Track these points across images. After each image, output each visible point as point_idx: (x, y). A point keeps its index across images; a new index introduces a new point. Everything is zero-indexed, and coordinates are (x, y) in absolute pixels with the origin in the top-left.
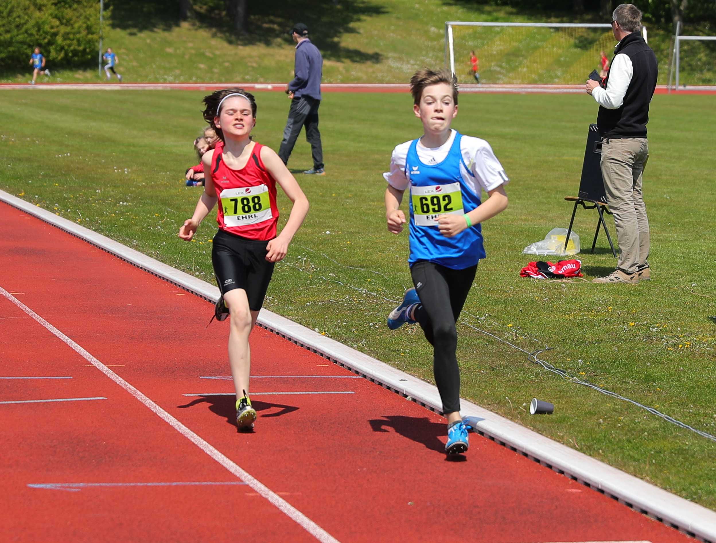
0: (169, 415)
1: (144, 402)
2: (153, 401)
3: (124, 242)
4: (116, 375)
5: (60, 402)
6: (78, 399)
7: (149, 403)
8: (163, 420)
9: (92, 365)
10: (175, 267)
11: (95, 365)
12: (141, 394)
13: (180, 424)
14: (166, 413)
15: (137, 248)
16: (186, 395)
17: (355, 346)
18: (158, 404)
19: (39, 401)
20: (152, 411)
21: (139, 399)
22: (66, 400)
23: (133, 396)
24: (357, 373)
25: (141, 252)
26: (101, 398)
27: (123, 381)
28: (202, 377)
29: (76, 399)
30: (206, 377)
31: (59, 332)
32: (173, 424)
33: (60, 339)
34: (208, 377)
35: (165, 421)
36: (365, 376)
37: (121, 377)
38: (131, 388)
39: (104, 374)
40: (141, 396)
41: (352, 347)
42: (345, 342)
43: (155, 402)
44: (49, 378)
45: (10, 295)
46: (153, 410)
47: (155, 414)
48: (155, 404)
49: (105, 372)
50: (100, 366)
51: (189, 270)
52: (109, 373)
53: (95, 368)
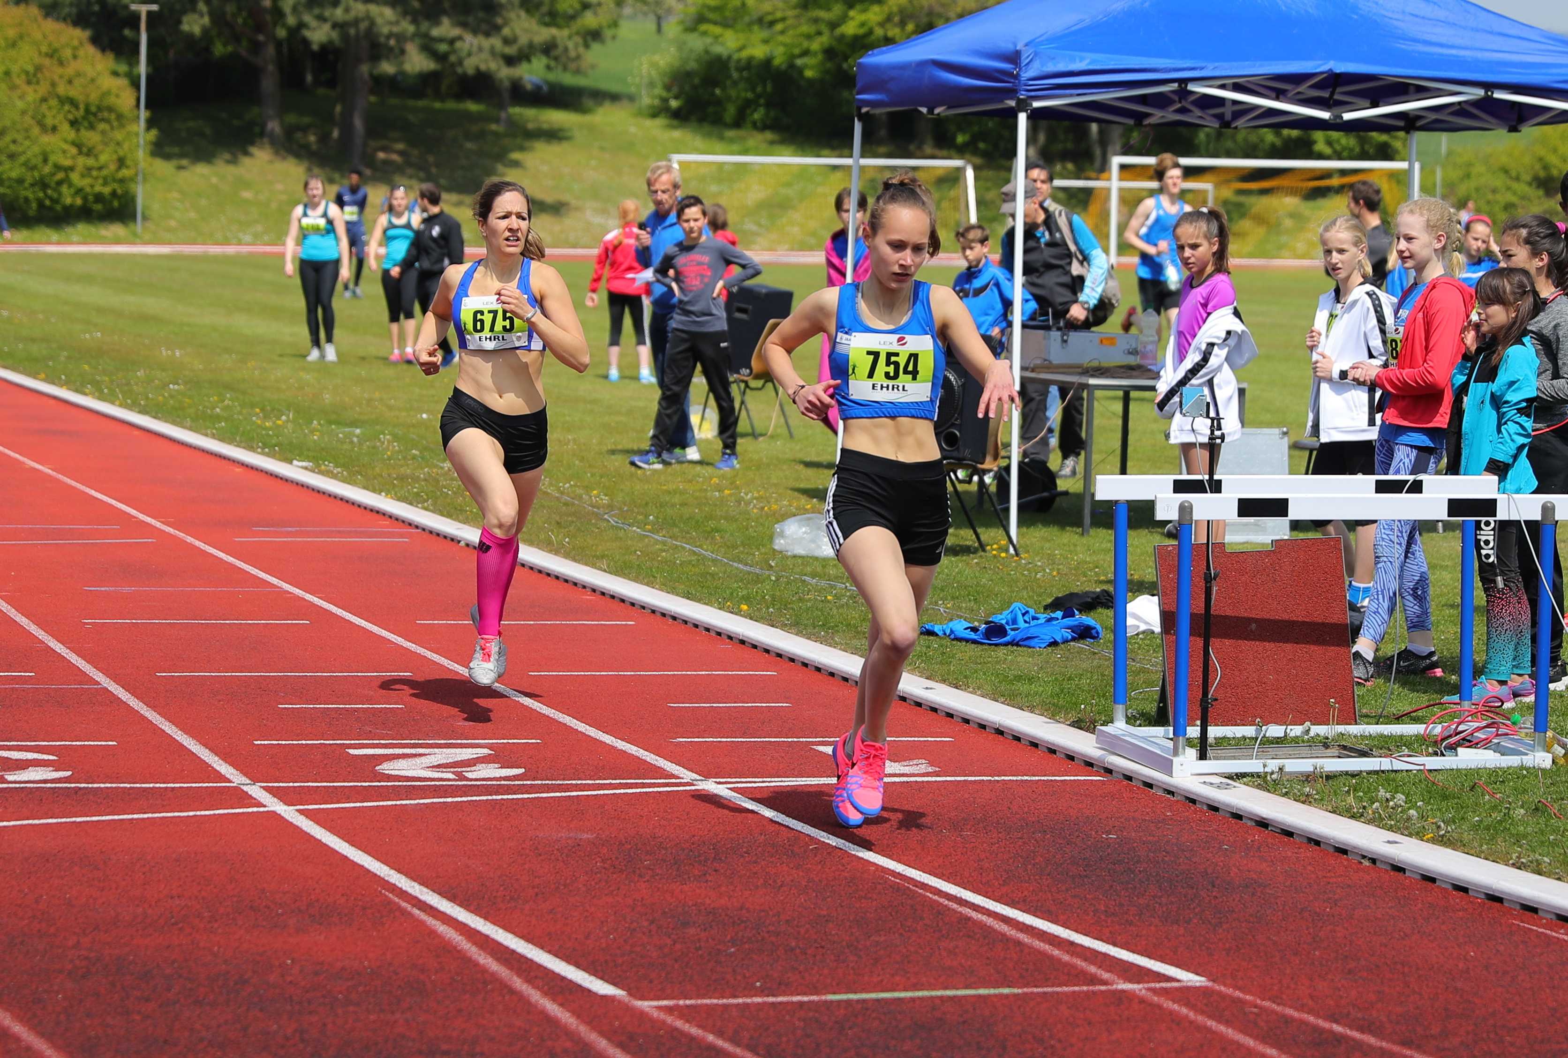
1: (193, 543)
2: (202, 543)
3: (174, 423)
4: (163, 525)
6: (125, 541)
7: (197, 543)
9: (140, 519)
11: (144, 519)
15: (190, 429)
16: (237, 540)
17: (420, 505)
18: (207, 545)
19: (88, 542)
20: (200, 548)
21: (188, 541)
22: (113, 541)
23: (181, 539)
24: (417, 527)
26: (151, 540)
27: (173, 530)
28: (256, 528)
31: (104, 496)
32: (221, 557)
33: (104, 501)
34: (261, 529)
36: (424, 530)
37: (171, 528)
38: (181, 535)
40: (189, 539)
41: (417, 507)
42: (411, 504)
43: (205, 543)
46: (202, 548)
48: (204, 545)
49: (153, 524)
50: (149, 520)
51: (251, 448)
52: (158, 525)
53: (143, 521)
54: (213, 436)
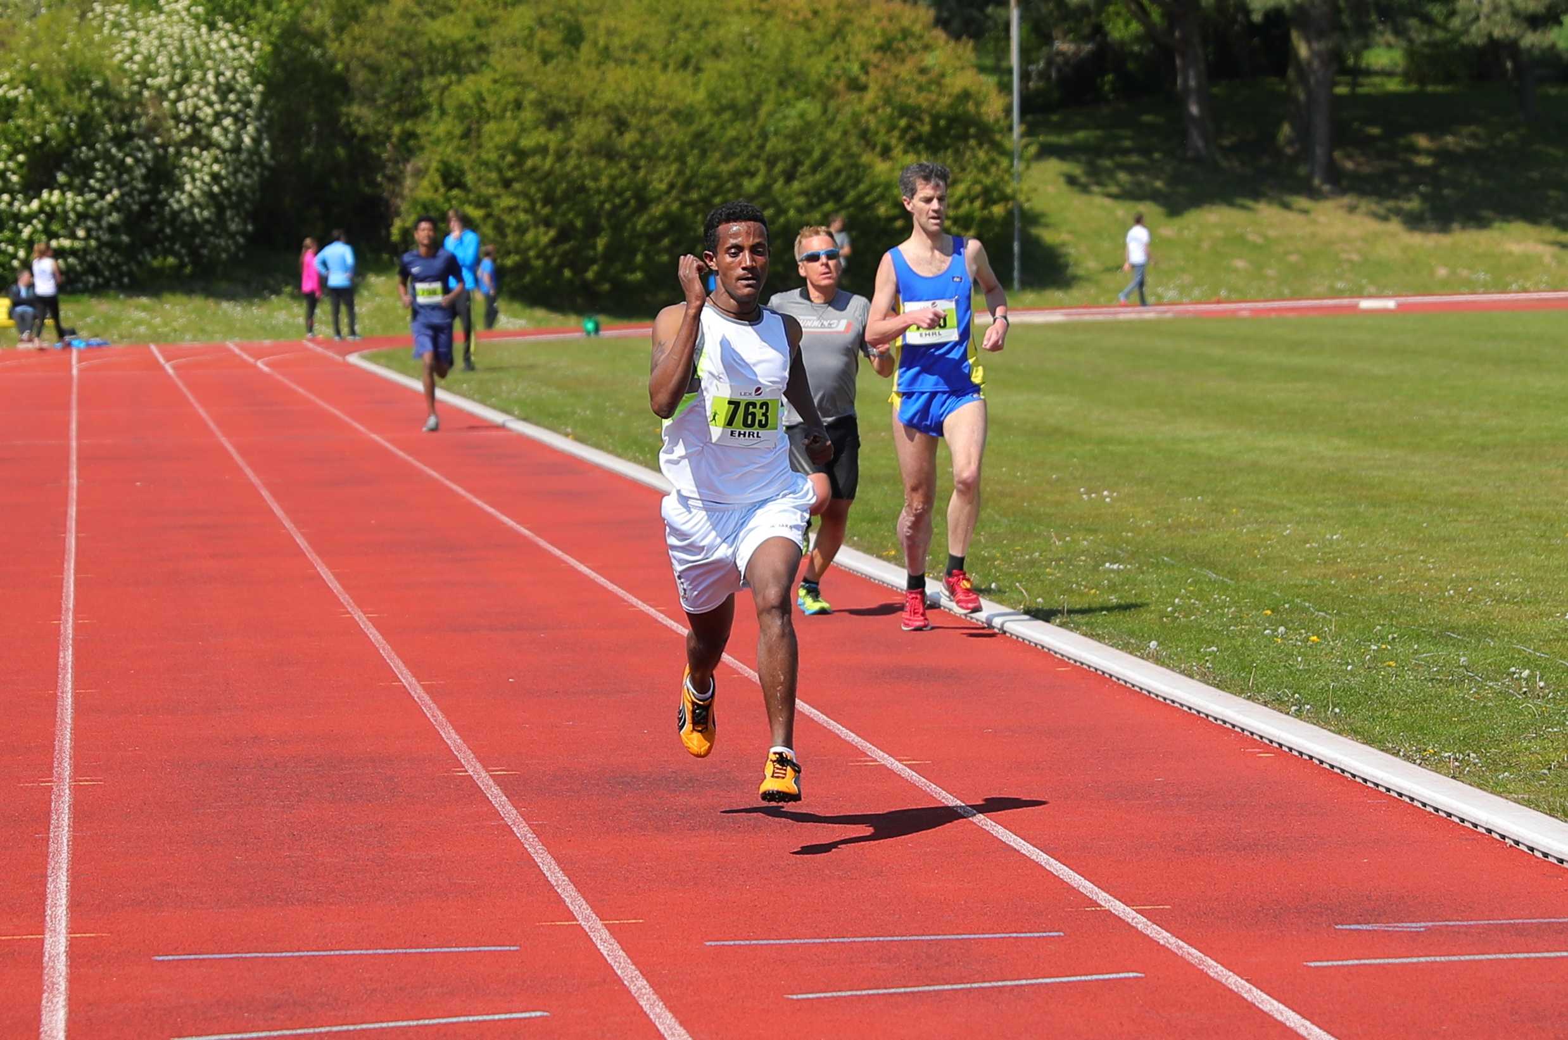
0: (1282, 1007)
1: (1224, 981)
2: (1242, 978)
3: (1126, 647)
4: (1155, 926)
5: (1046, 984)
6: (1083, 978)
7: (1234, 981)
8: (1271, 1017)
9: (1100, 906)
10: (1249, 698)
11: (1107, 906)
12: (1215, 964)
13: (1308, 1023)
14: (1275, 1003)
15: (1158, 660)
16: (1312, 964)
18: (1254, 985)
19: (1000, 984)
20: (1243, 998)
21: (1212, 975)
22: (1058, 980)
23: (1199, 969)
25: (1168, 667)
26: (1131, 975)
27: (1173, 940)
28: (1339, 927)
29: (1079, 978)
30: (1348, 927)
31: (1019, 839)
32: (1292, 1025)
33: (1024, 855)
34: (1353, 927)
35: (1276, 1020)
37: (1167, 931)
38: (1193, 954)
39: (1128, 924)
40: (1215, 969)
43: (1247, 980)
44: (1015, 935)
45: (900, 766)
46: (1245, 996)
47: (1251, 1006)
48: (1248, 985)
49: (1130, 921)
50: (1118, 908)
51: (1278, 703)
52: (1140, 922)
53: (1108, 913)
54: (1204, 679)
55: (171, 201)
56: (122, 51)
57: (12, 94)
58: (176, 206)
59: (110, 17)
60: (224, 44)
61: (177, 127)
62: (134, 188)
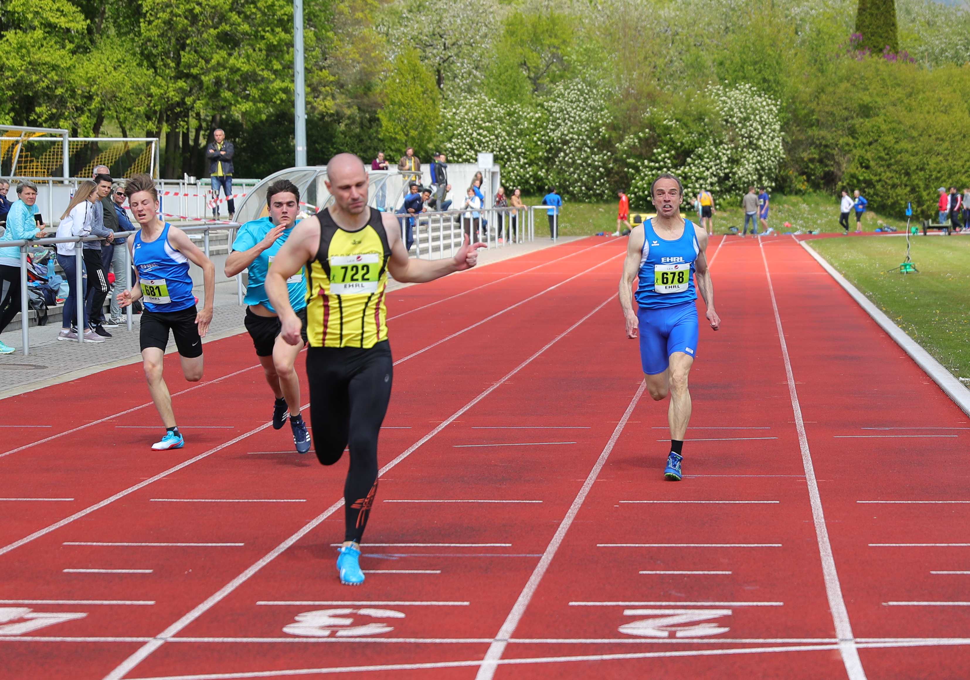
55: (739, 172)
56: (718, 106)
57: (670, 123)
58: (740, 175)
59: (715, 91)
60: (764, 103)
61: (742, 140)
62: (722, 166)
